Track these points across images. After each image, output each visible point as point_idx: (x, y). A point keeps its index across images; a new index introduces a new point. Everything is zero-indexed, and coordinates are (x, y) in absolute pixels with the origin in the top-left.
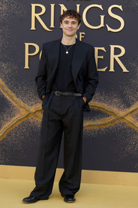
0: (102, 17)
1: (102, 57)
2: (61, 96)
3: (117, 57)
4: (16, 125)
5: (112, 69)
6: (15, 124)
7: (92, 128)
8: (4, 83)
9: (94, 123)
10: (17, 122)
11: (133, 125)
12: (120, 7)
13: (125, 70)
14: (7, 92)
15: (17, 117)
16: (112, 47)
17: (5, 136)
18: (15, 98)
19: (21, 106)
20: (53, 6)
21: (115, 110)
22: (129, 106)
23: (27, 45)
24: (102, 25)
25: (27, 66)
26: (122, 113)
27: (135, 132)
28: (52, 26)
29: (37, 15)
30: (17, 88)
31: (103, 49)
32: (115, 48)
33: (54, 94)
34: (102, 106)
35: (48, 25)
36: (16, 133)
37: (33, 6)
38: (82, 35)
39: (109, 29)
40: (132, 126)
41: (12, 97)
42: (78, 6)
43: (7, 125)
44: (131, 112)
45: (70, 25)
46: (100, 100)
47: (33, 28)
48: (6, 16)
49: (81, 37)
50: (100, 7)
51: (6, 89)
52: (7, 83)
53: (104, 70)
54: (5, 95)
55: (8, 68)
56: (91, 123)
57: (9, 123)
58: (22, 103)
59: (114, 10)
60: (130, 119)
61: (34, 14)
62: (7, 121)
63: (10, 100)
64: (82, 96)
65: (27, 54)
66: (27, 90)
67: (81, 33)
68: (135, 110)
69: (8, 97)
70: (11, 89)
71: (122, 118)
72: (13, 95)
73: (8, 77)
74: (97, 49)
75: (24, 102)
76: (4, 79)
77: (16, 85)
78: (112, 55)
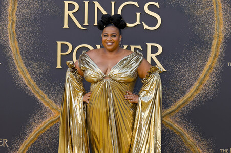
0: (138, 14)
3: (153, 56)
4: (48, 128)
6: (47, 126)
8: (35, 83)
10: (49, 124)
11: (171, 126)
12: (157, 4)
14: (38, 93)
15: (49, 119)
16: (149, 45)
17: (36, 139)
18: (47, 99)
19: (53, 108)
20: (86, 3)
22: (166, 106)
23: (59, 43)
24: (138, 22)
25: (59, 66)
27: (174, 134)
28: (86, 23)
29: (70, 13)
30: (49, 89)
31: (139, 47)
32: (152, 46)
35: (82, 23)
36: (48, 136)
37: (66, 3)
39: (146, 27)
40: (170, 128)
41: (43, 99)
42: (113, 3)
43: (38, 128)
44: (169, 113)
47: (66, 26)
48: (37, 13)
50: (136, 4)
51: (38, 89)
52: (38, 84)
54: (36, 95)
55: (39, 67)
57: (41, 125)
58: (54, 105)
59: (151, 8)
60: (168, 120)
61: (66, 12)
62: (38, 123)
63: (42, 101)
65: (59, 53)
66: (59, 91)
68: (173, 111)
69: (39, 98)
70: (42, 89)
72: (45, 96)
73: (40, 77)
74: (132, 47)
75: (56, 103)
76: (36, 79)
77: (48, 85)
78: (149, 54)
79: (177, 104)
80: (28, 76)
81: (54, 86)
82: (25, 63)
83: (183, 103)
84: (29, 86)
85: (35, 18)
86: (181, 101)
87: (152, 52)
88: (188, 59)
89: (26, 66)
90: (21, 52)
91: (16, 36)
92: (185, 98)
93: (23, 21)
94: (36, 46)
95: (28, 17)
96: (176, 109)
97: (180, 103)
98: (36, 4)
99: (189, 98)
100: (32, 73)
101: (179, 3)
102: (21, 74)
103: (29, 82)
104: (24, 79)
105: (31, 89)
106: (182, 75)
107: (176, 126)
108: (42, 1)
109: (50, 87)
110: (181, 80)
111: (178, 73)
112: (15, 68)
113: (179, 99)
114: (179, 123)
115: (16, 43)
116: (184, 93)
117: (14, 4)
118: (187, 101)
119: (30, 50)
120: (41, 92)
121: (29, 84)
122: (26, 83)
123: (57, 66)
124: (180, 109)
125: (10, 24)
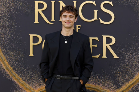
0: (96, 12)
1: (96, 46)
2: (62, 79)
3: (108, 45)
5: (104, 56)
8: (12, 68)
12: (111, 3)
13: (115, 56)
14: (14, 76)
16: (105, 37)
18: (22, 82)
19: (26, 88)
20: (53, 2)
22: (119, 87)
23: (31, 36)
24: (95, 18)
25: (31, 54)
28: (53, 19)
29: (40, 11)
31: (97, 39)
32: (107, 38)
33: (55, 78)
34: (96, 88)
35: (49, 19)
37: (37, 3)
38: (79, 27)
39: (102, 22)
41: (19, 81)
42: (75, 2)
45: (68, 19)
46: (95, 82)
47: (36, 21)
48: (13, 11)
49: (77, 29)
50: (94, 3)
51: (14, 73)
52: (14, 69)
53: (98, 56)
54: (13, 78)
55: (15, 56)
58: (28, 86)
59: (106, 6)
61: (37, 10)
63: (18, 83)
64: (79, 80)
65: (31, 44)
66: (32, 74)
67: (77, 26)
68: (124, 90)
69: (15, 81)
70: (18, 73)
72: (20, 78)
73: (16, 63)
74: (91, 39)
75: (29, 84)
76: (12, 65)
77: (23, 70)
78: (105, 45)
79: (128, 84)
80: (7, 63)
81: (28, 70)
82: (4, 52)
83: (132, 84)
84: (7, 71)
85: (12, 15)
86: (131, 82)
87: (107, 43)
88: (136, 48)
89: (5, 55)
92: (134, 80)
94: (12, 38)
95: (5, 14)
96: (126, 89)
97: (130, 84)
98: (12, 4)
99: (137, 80)
100: (9, 60)
101: (129, 2)
103: (7, 67)
104: (3, 65)
105: (8, 73)
106: (132, 62)
108: (17, 1)
109: (24, 72)
110: (131, 65)
111: (128, 60)
113: (129, 80)
116: (133, 76)
118: (135, 82)
119: (7, 41)
120: (17, 75)
121: (7, 69)
122: (5, 69)
123: (29, 54)
124: (130, 89)
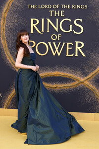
0: (71, 26)
1: (71, 48)
3: (79, 48)
5: (76, 55)
7: (65, 88)
9: (67, 85)
12: (81, 20)
13: (84, 55)
16: (77, 43)
20: (43, 20)
21: (78, 78)
22: (86, 75)
24: (71, 30)
26: (82, 80)
27: (90, 90)
28: (43, 31)
29: (34, 25)
31: (71, 43)
34: (71, 76)
35: (41, 31)
37: (32, 20)
39: (75, 32)
40: (87, 86)
42: (57, 19)
44: (87, 79)
46: (70, 72)
47: (32, 32)
49: (59, 37)
50: (70, 20)
53: (72, 55)
56: (65, 85)
59: (78, 22)
60: (87, 83)
61: (32, 25)
67: (59, 35)
68: (90, 78)
71: (82, 82)
74: (68, 44)
78: (77, 47)
79: (92, 74)
80: (12, 59)
82: (11, 52)
84: (13, 65)
86: (94, 73)
89: (11, 54)
90: (8, 46)
91: (5, 38)
92: (96, 71)
93: (9, 30)
95: (11, 27)
99: (98, 71)
102: (8, 58)
104: (10, 61)
106: (95, 59)
107: (91, 86)
110: (94, 61)
112: (5, 55)
113: (93, 71)
114: (93, 85)
115: (6, 41)
116: (95, 68)
117: (4, 21)
118: (97, 73)
121: (13, 63)
122: (11, 63)
124: (93, 77)
125: (2, 31)
